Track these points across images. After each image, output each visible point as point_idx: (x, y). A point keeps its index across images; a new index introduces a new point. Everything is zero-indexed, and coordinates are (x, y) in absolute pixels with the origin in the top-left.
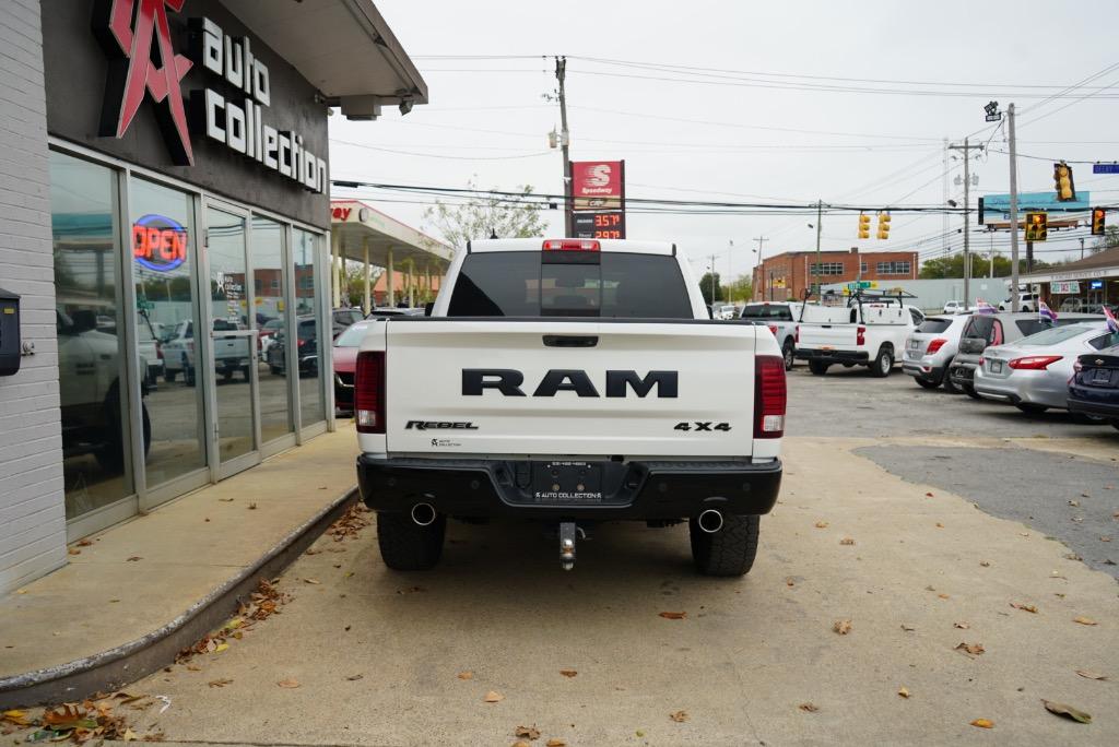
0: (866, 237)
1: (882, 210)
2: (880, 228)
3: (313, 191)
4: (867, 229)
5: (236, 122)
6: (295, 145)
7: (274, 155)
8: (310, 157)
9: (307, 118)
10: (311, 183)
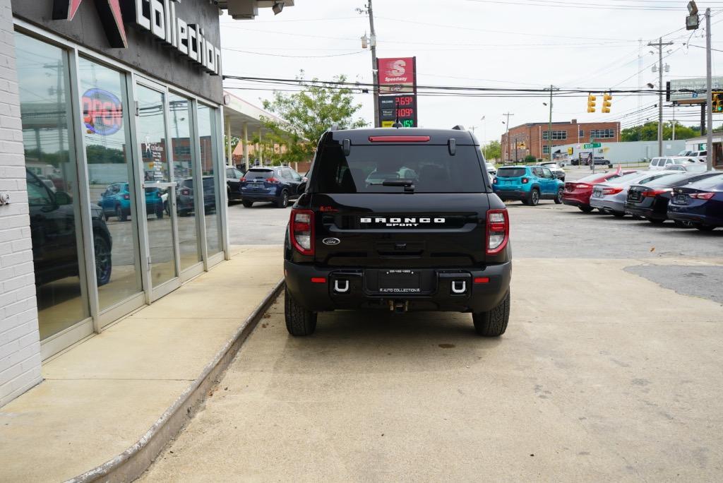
0: (593, 111)
1: (605, 92)
2: (604, 105)
3: (212, 73)
4: (594, 105)
5: (157, 13)
6: (199, 35)
7: (185, 42)
8: (210, 46)
9: (205, 16)
10: (211, 67)
